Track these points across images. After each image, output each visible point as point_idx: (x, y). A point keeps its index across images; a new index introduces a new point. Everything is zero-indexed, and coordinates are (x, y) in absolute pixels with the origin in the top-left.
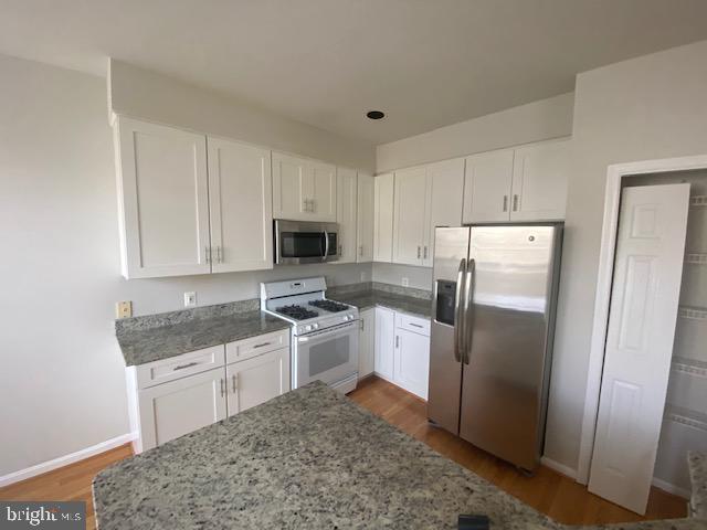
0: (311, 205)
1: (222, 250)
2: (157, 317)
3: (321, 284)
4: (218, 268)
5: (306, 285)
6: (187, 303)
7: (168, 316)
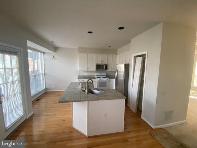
0: (102, 61)
1: (89, 68)
2: (82, 76)
3: (105, 74)
4: (88, 70)
5: (102, 74)
6: (86, 75)
7: (83, 76)
